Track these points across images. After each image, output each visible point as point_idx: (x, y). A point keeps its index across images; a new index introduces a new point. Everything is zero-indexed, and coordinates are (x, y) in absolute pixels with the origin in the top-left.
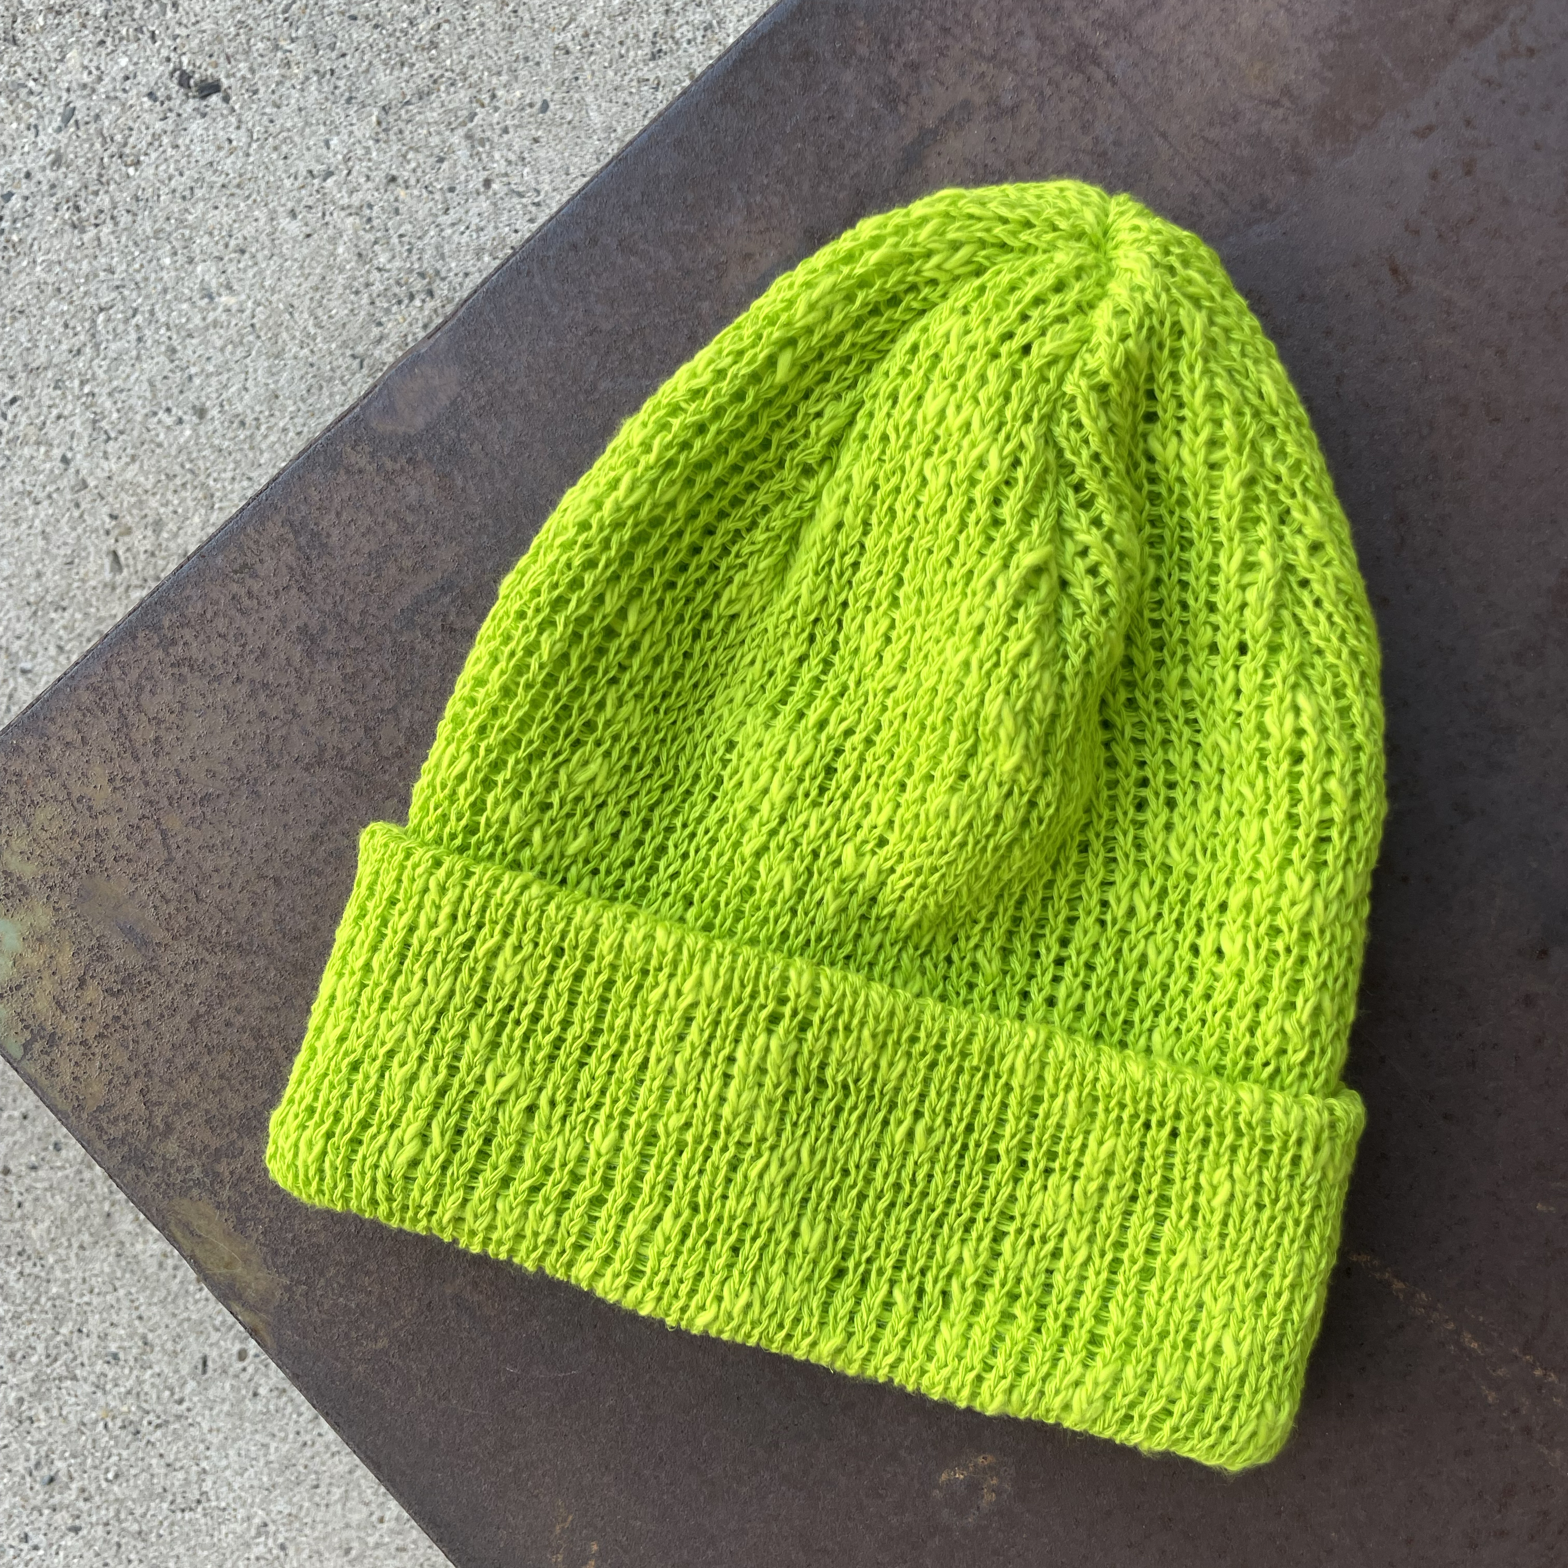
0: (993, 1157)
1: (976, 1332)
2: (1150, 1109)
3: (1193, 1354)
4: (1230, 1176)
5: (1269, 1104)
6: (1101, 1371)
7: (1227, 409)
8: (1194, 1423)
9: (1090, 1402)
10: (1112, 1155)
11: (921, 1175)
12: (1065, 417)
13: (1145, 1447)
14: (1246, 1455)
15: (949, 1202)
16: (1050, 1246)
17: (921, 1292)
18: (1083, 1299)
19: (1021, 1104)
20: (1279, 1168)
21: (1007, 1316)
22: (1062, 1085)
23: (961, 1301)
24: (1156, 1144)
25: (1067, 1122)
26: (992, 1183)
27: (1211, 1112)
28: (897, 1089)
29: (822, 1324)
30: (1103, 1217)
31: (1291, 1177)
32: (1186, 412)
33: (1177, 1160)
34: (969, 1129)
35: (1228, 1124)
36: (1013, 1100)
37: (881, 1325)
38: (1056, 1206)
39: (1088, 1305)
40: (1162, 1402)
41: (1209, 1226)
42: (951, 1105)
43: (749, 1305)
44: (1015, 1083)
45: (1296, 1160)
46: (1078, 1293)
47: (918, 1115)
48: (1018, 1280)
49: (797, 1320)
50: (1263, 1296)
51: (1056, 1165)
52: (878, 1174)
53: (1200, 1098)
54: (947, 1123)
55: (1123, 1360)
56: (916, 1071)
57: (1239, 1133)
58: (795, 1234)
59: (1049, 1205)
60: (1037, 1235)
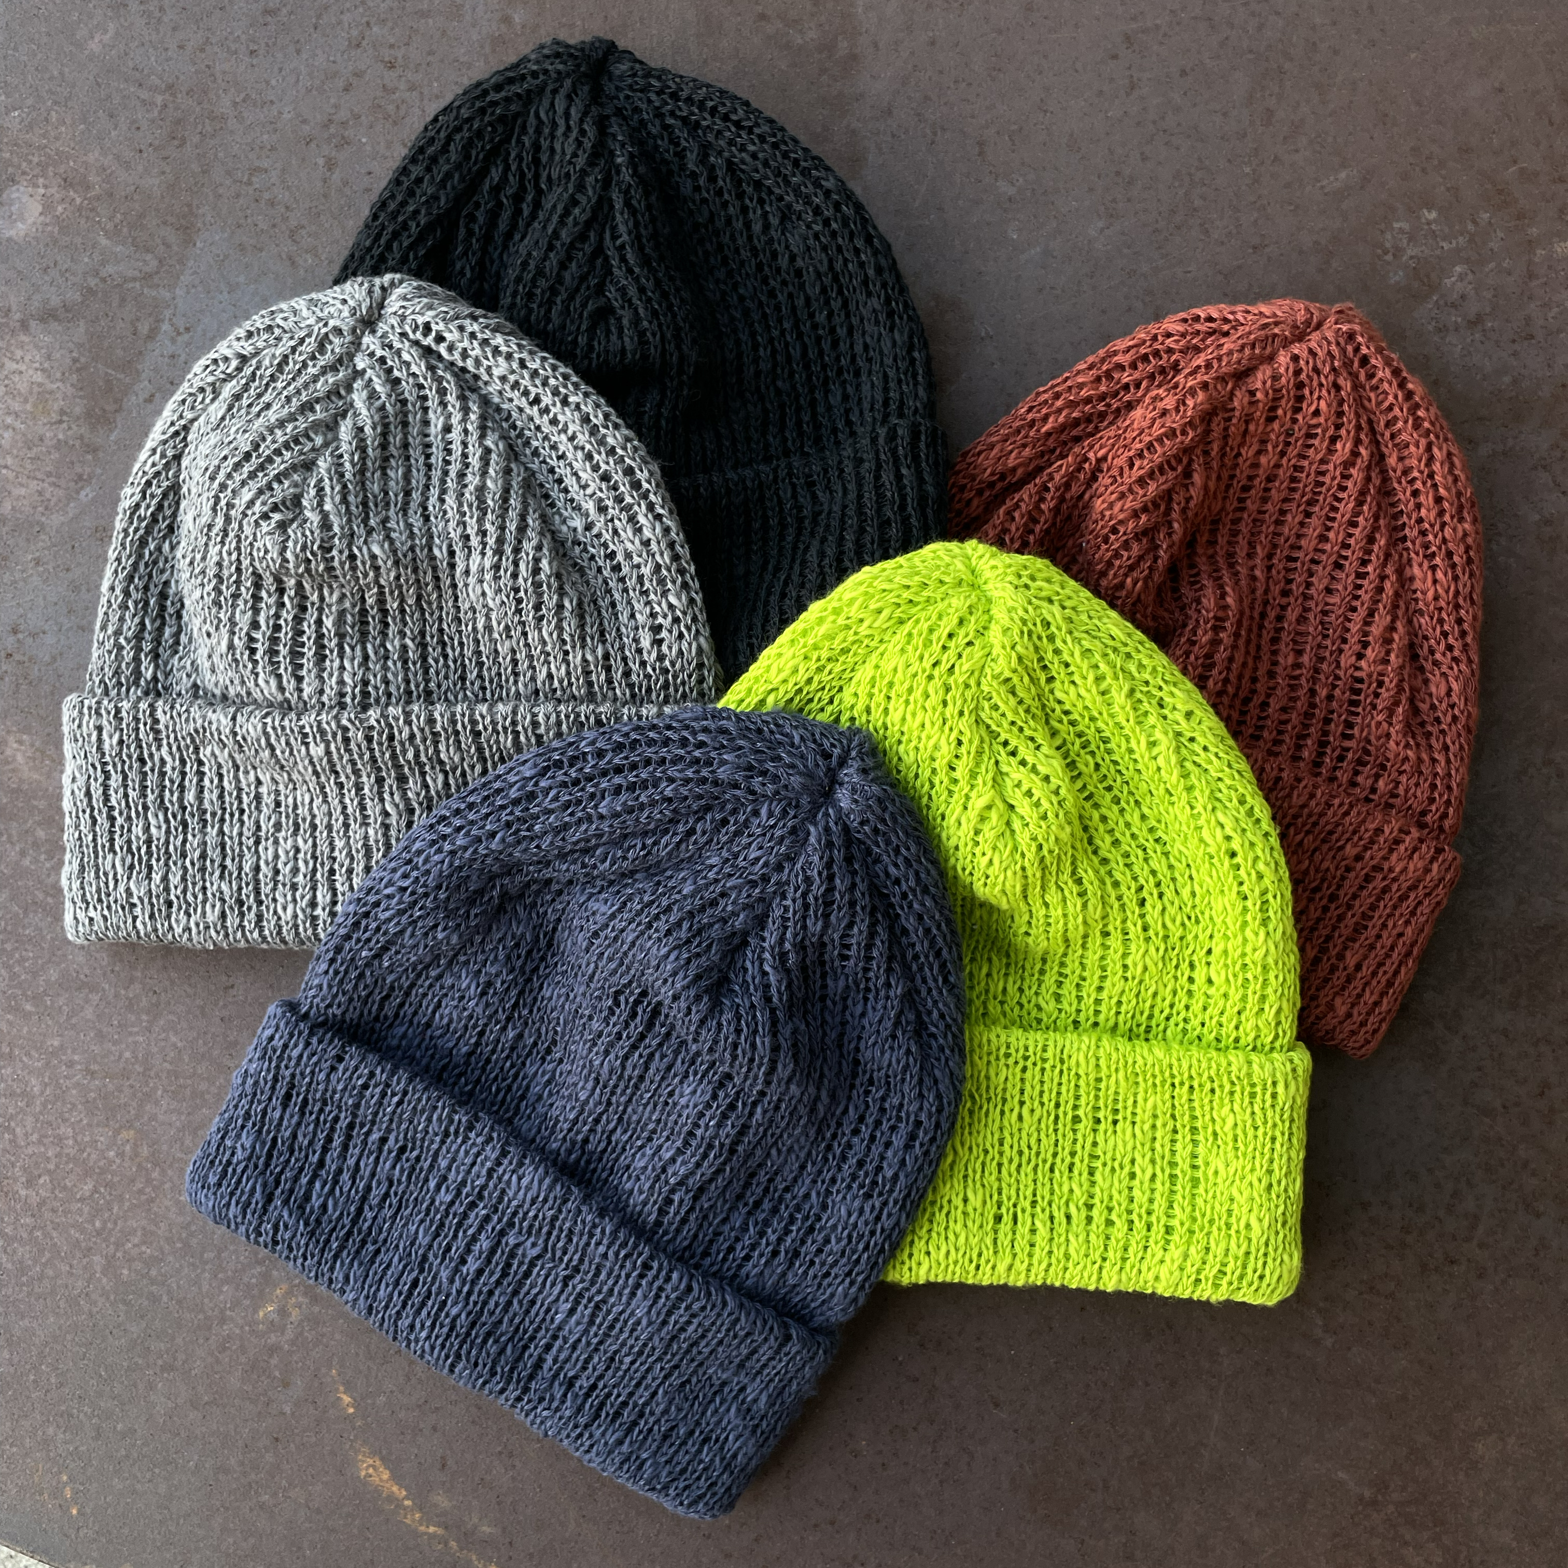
0: (1076, 1119)
1: (1093, 1237)
2: (1173, 1076)
3: (1232, 1232)
4: (1232, 1110)
5: (1249, 1063)
6: (1175, 1253)
7: (1097, 657)
8: (1241, 1277)
9: (1171, 1273)
10: (1155, 1107)
11: (1033, 1142)
12: (986, 705)
13: (1213, 1299)
14: (1278, 1292)
15: (1055, 1155)
16: (1127, 1170)
17: (1052, 1218)
18: (1156, 1203)
19: (1088, 1084)
20: (1264, 1101)
21: (1109, 1223)
22: (1113, 1068)
23: (1078, 1217)
24: (1181, 1097)
25: (1121, 1091)
26: (1079, 1136)
27: (1213, 1073)
28: (1005, 1090)
29: (995, 1253)
30: (1157, 1145)
31: (1273, 1106)
32: (1072, 668)
33: (1196, 1104)
34: (1058, 1105)
35: (1225, 1079)
36: (1082, 1083)
37: (1032, 1245)
38: (1125, 1143)
39: (1160, 1205)
40: (1218, 1267)
41: (1226, 1143)
42: (1042, 1093)
43: (948, 1253)
44: (1081, 1072)
45: (1274, 1096)
46: (1151, 1201)
47: (1022, 1103)
48: (1111, 1198)
49: (980, 1255)
50: (1271, 1185)
51: (1119, 1117)
52: (1006, 1147)
53: (1204, 1065)
54: (1042, 1104)
55: (1189, 1243)
56: (1014, 1075)
57: (1233, 1083)
58: (965, 1200)
59: (1120, 1143)
60: (1116, 1165)
